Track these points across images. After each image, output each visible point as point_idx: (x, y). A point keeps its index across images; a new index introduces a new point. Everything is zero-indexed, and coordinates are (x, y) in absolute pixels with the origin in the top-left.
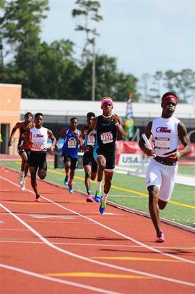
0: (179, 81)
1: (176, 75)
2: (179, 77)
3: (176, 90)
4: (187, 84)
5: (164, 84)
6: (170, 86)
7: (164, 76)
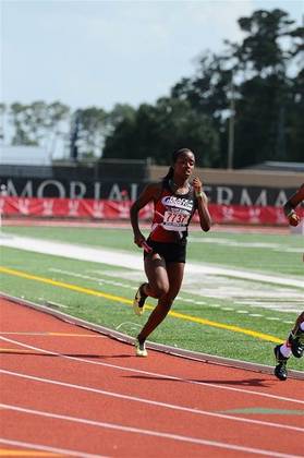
0: (29, 117)
1: (25, 108)
2: (29, 112)
3: (25, 128)
4: (39, 121)
5: (10, 121)
6: (17, 123)
7: (9, 110)
